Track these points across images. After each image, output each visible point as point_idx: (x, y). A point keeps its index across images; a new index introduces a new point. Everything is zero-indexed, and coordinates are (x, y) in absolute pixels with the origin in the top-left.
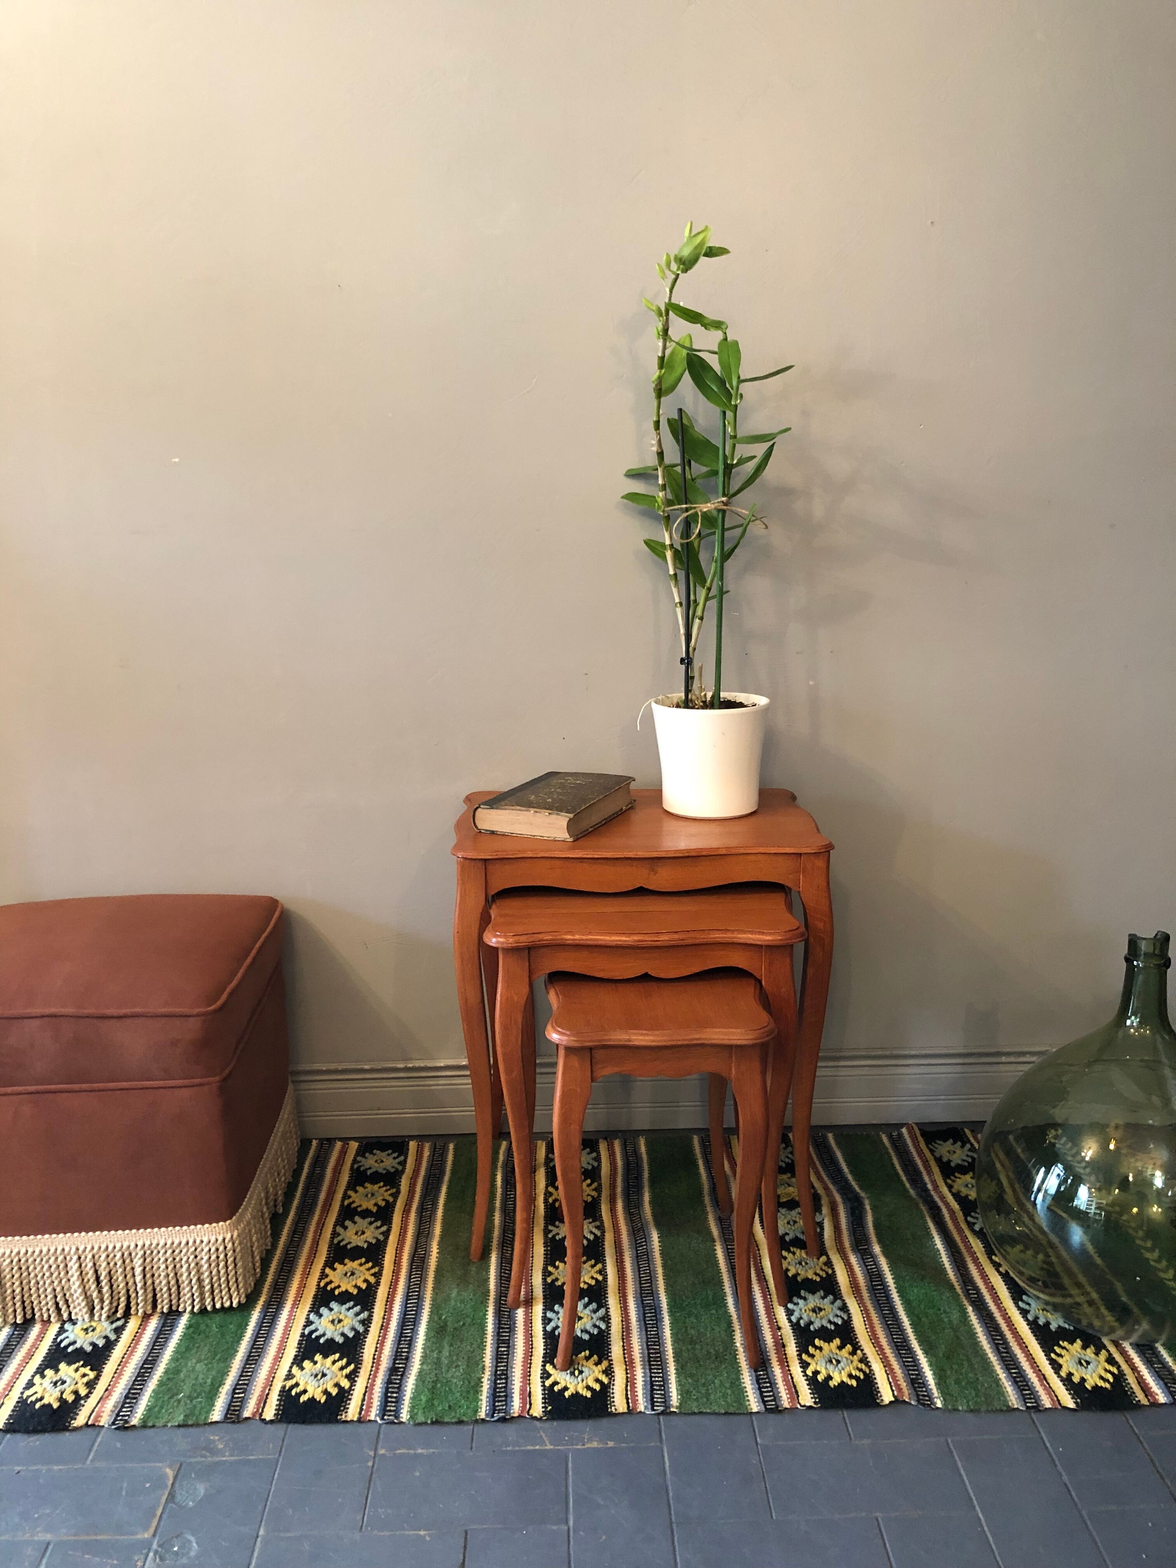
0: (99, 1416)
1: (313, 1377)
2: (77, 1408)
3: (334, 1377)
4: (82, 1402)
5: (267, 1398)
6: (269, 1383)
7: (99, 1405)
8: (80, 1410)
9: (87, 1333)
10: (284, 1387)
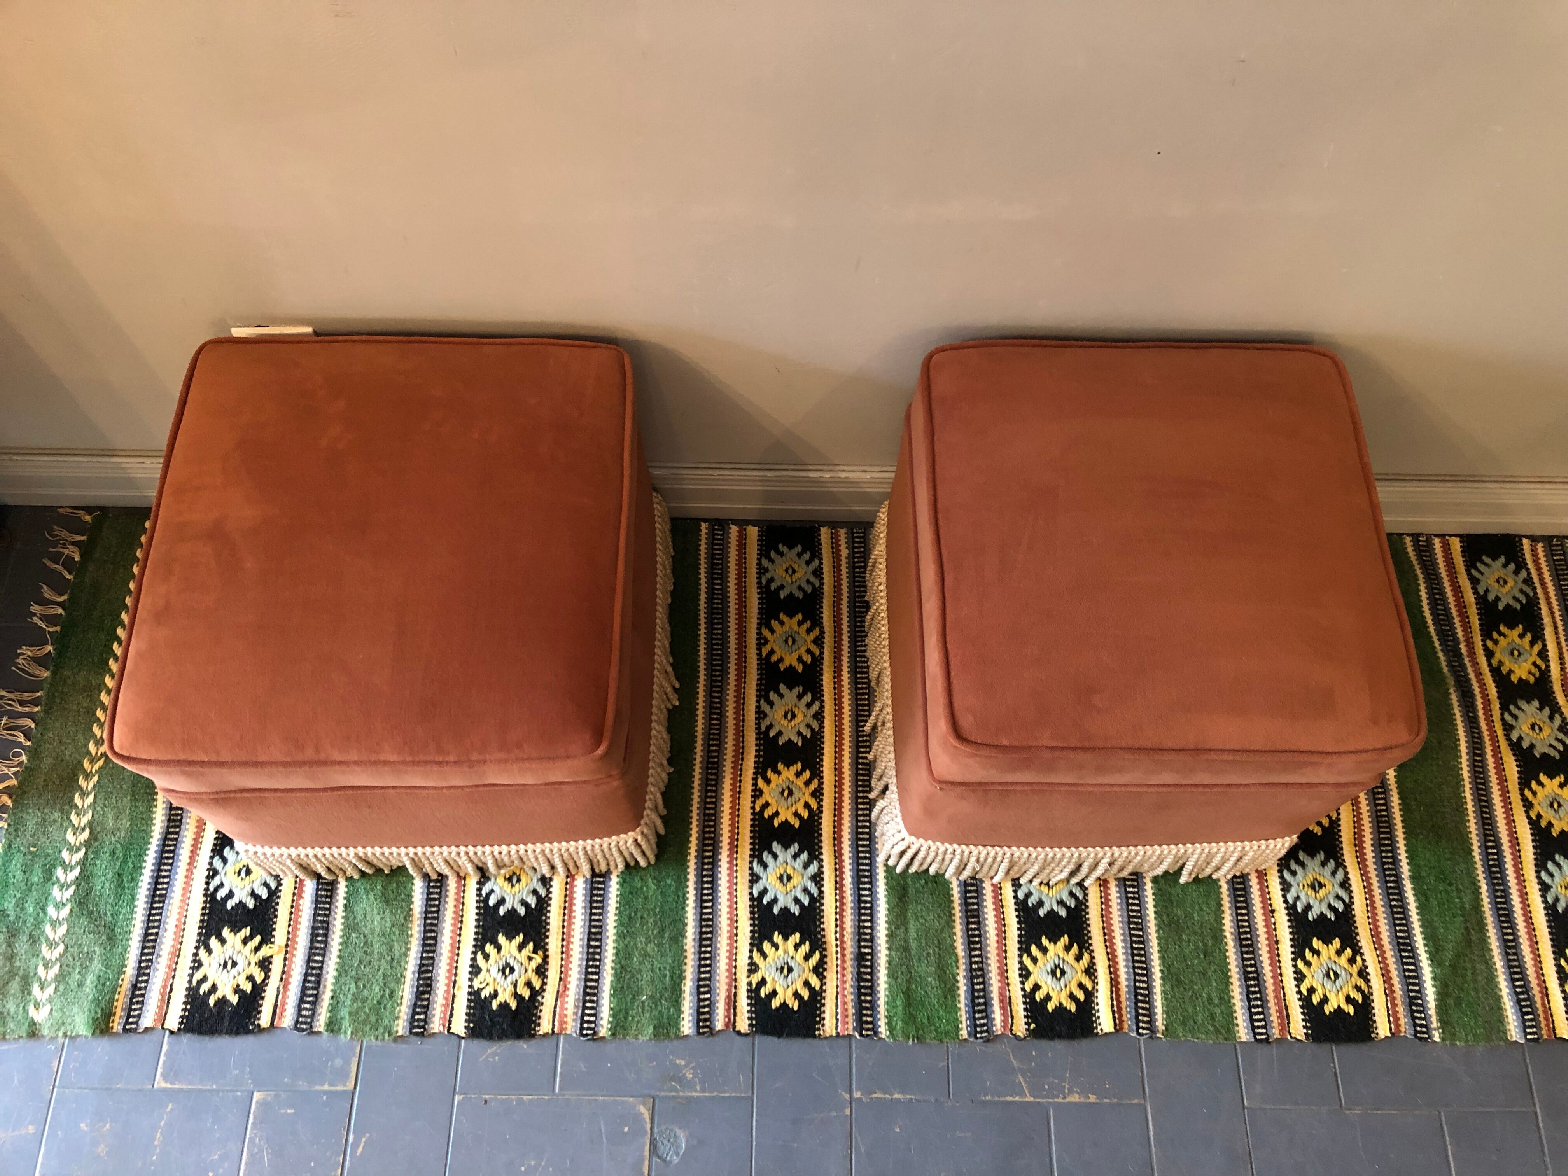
0: (563, 1023)
1: (779, 972)
2: (537, 1008)
3: (801, 973)
4: (539, 998)
5: (735, 1002)
6: (733, 980)
7: (559, 1003)
8: (541, 1011)
9: (513, 886)
10: (750, 984)
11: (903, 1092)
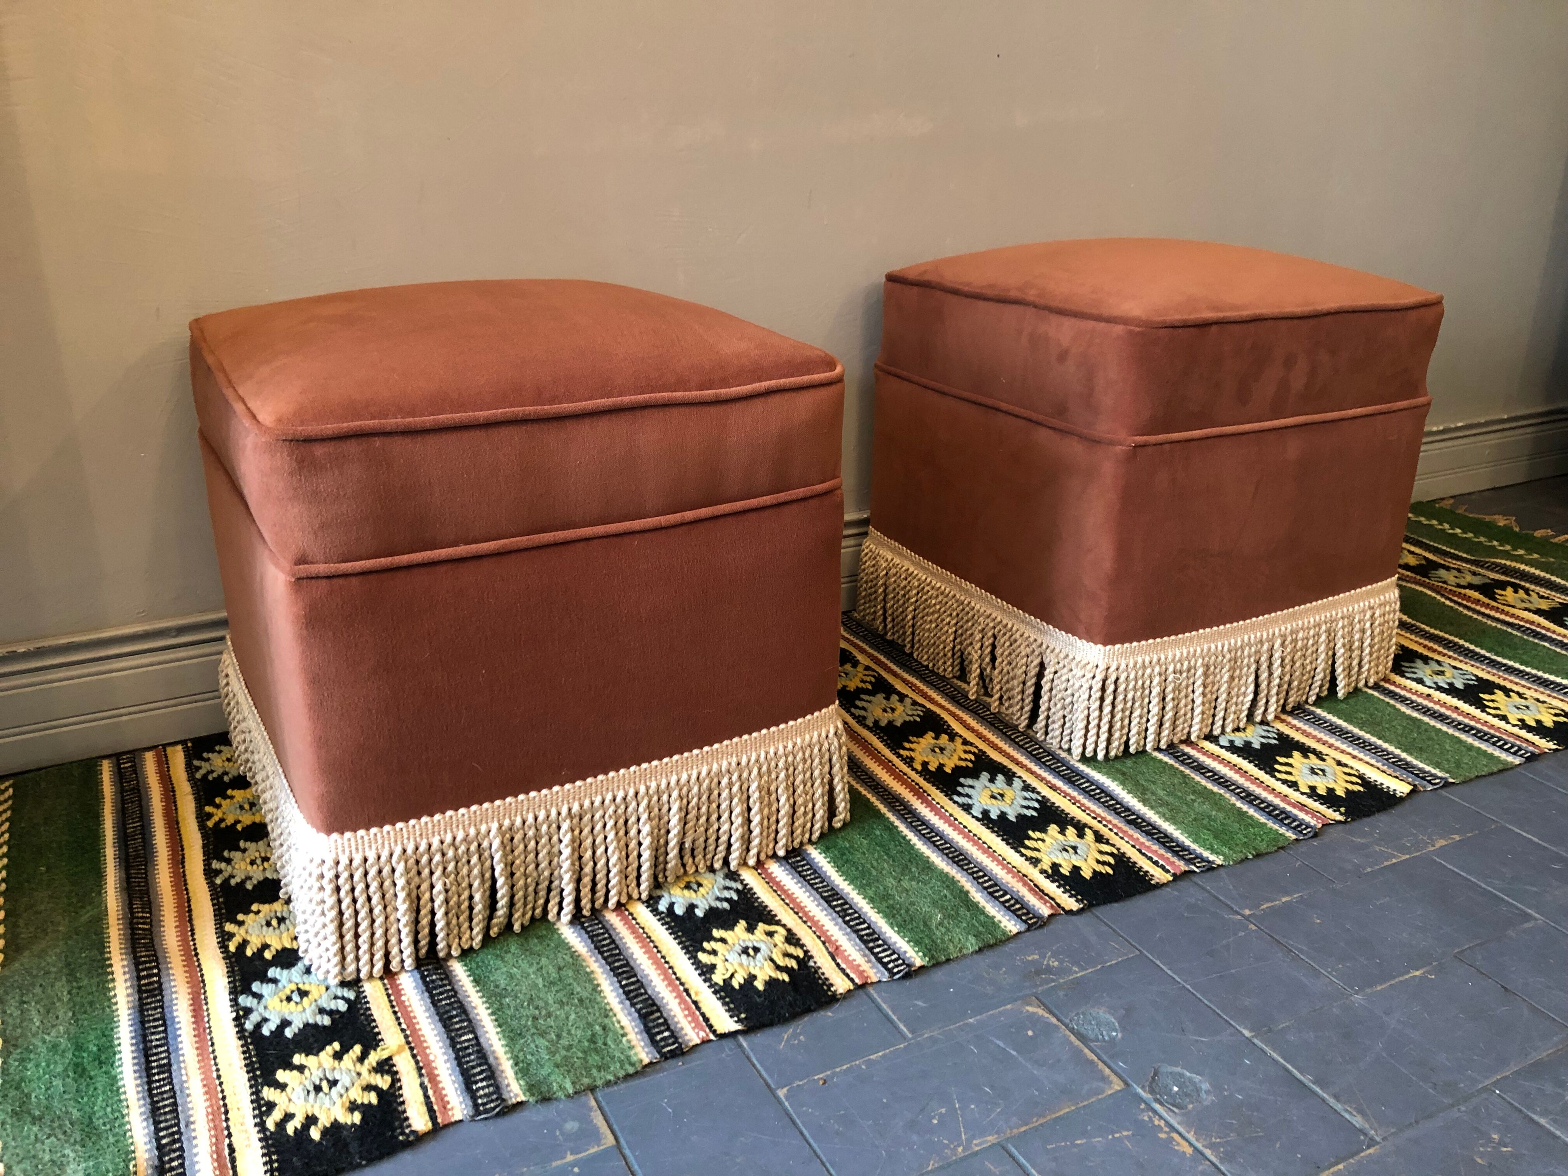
0: (859, 972)
1: (1064, 853)
2: (816, 972)
3: (1087, 847)
4: (811, 963)
5: (1042, 891)
7: (839, 961)
8: (824, 973)
9: (696, 891)
10: (1044, 872)
11: (1287, 894)
